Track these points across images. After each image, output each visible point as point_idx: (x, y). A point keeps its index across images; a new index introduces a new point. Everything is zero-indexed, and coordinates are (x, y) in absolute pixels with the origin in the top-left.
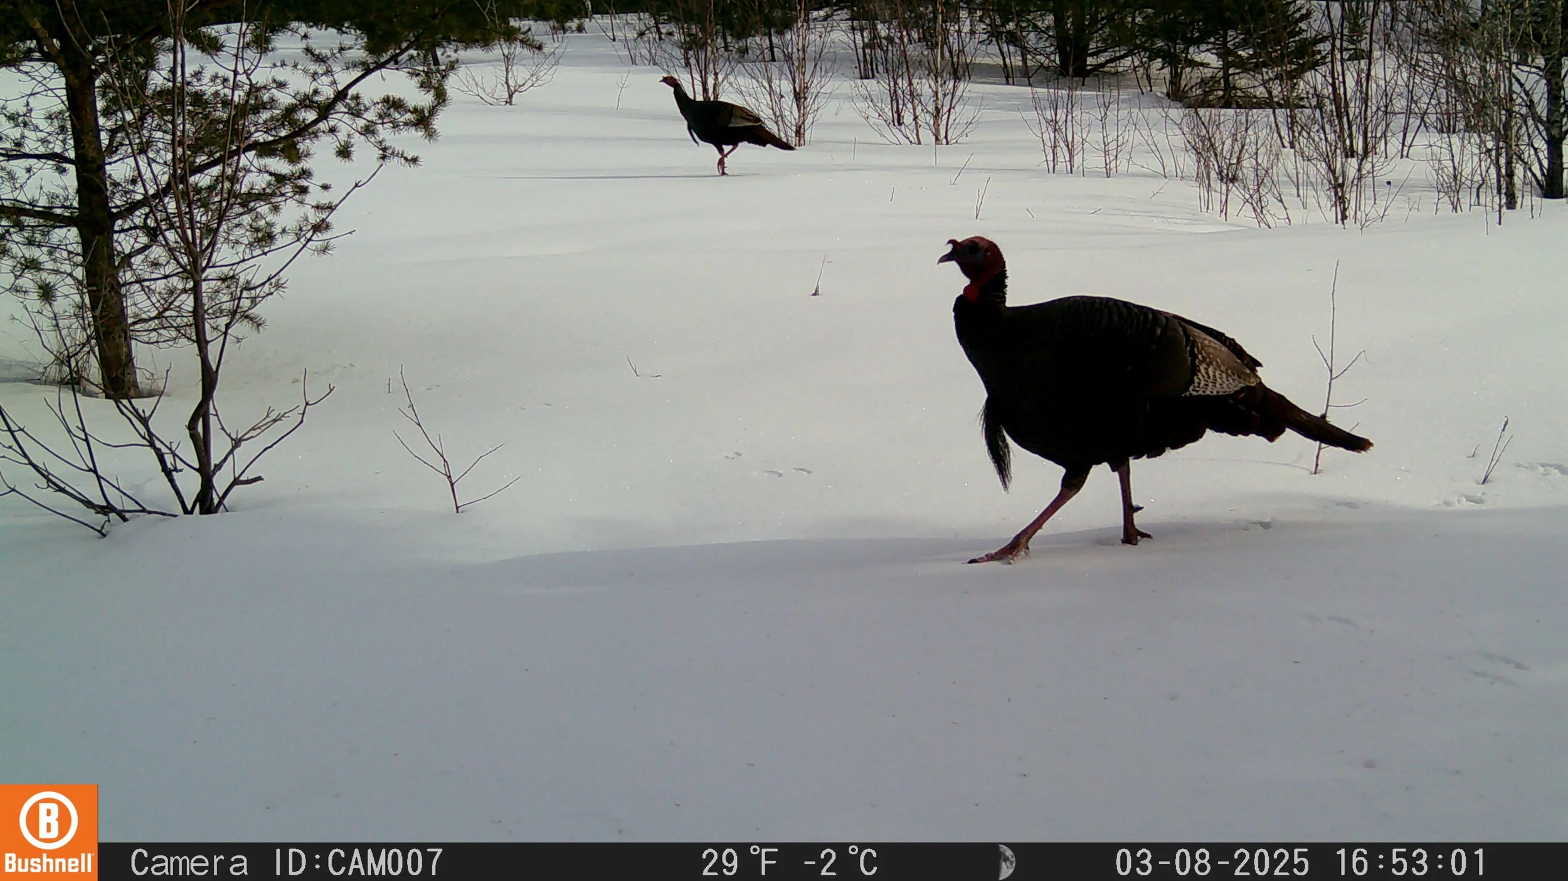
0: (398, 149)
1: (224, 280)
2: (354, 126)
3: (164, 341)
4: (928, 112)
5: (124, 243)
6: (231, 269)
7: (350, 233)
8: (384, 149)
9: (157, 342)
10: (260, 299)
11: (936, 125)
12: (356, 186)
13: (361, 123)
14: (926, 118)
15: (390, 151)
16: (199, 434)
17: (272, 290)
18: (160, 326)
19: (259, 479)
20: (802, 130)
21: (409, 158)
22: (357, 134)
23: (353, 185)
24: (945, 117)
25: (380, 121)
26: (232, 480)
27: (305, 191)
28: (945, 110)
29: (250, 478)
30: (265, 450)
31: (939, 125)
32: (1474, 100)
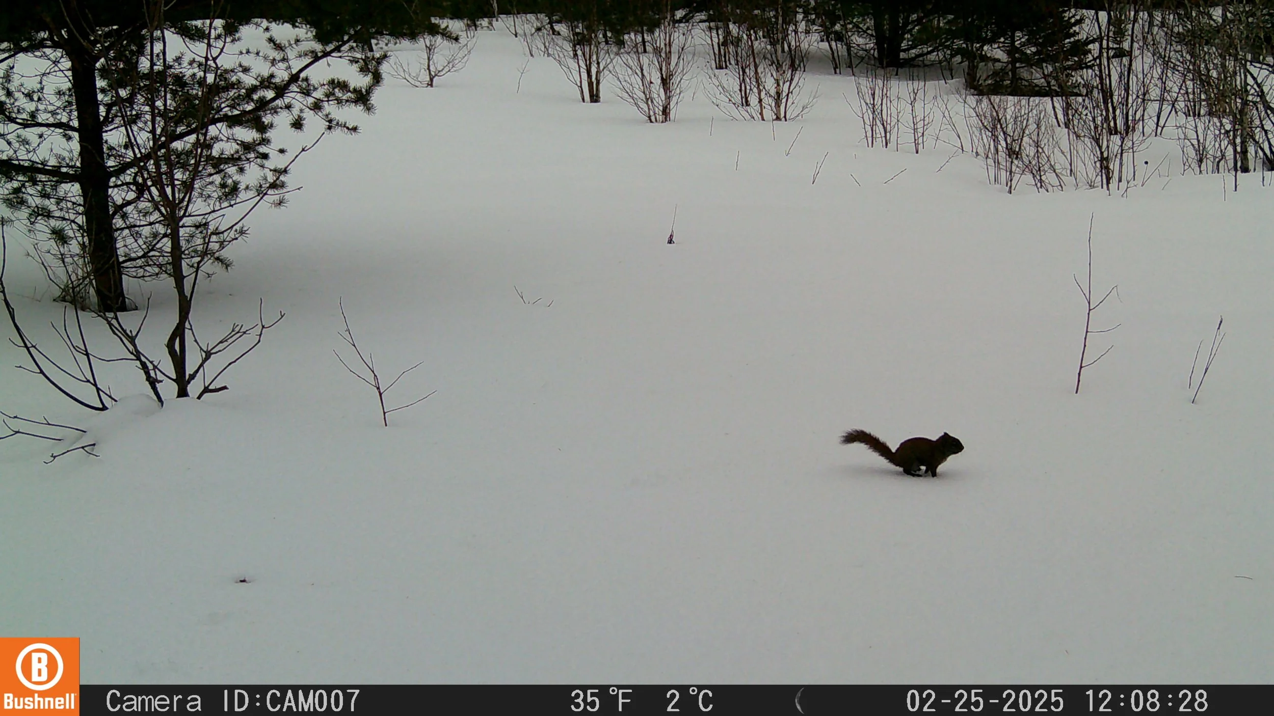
0: (342, 121)
1: (197, 227)
2: (305, 103)
3: (149, 276)
4: (771, 96)
5: (117, 195)
6: (204, 218)
7: (299, 189)
8: (330, 121)
9: (143, 276)
10: (227, 243)
11: (778, 105)
12: (303, 150)
13: (310, 100)
14: (768, 101)
15: (334, 123)
16: (176, 351)
17: (237, 236)
18: (146, 264)
19: (225, 388)
20: (668, 111)
21: (350, 127)
22: (307, 109)
23: (301, 150)
24: (784, 100)
25: (326, 99)
26: (203, 388)
27: (265, 156)
28: (784, 94)
29: (217, 387)
30: (230, 364)
31: (779, 107)
32: (1214, 90)
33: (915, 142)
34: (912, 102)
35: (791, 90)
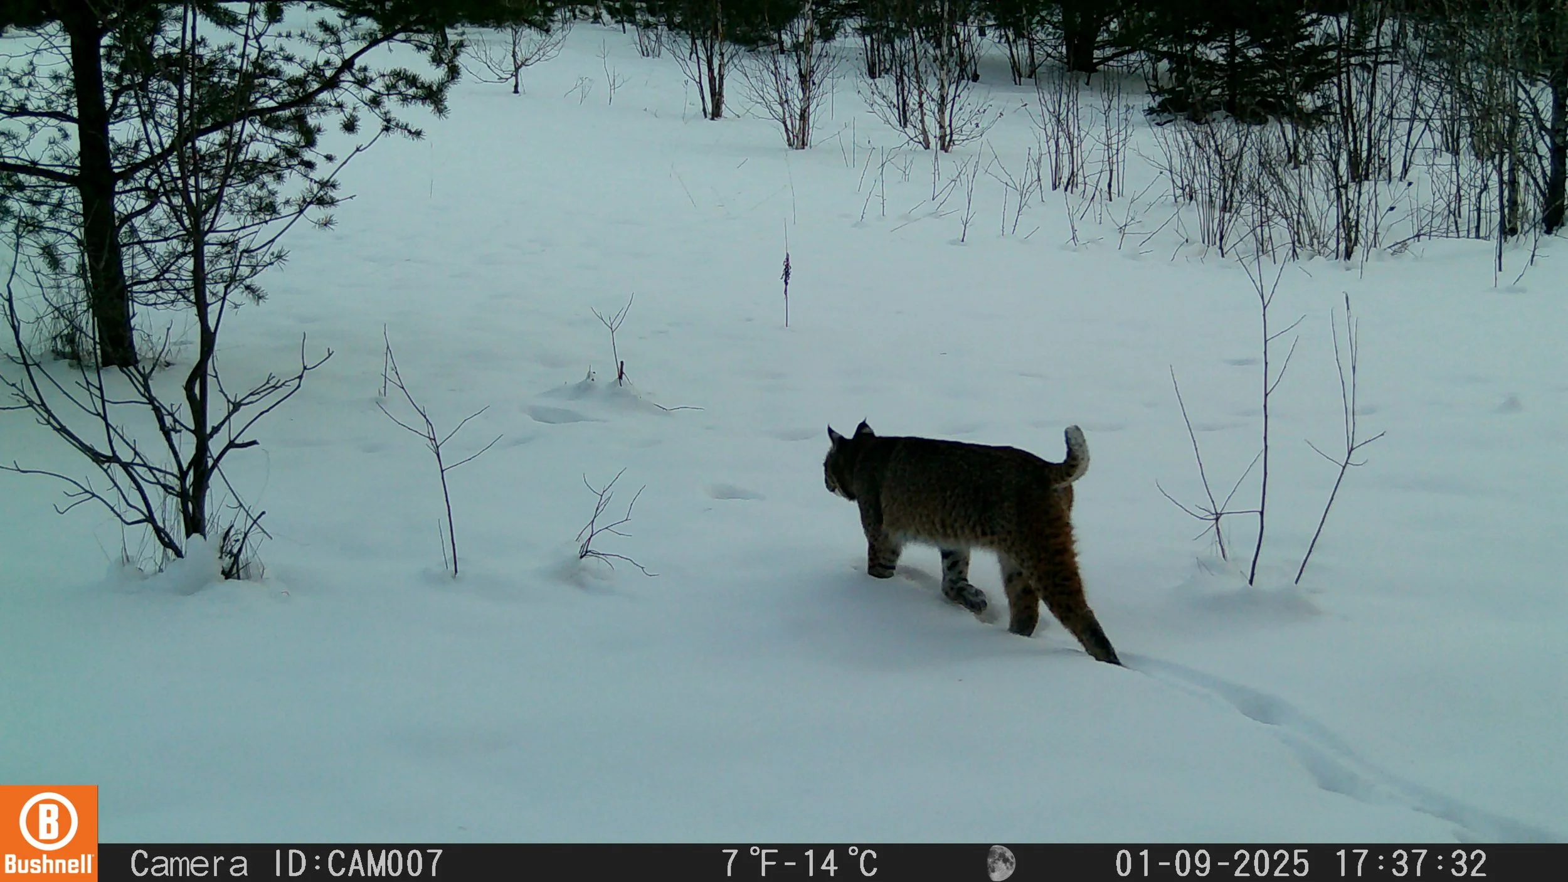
0: (403, 121)
1: (223, 245)
2: (359, 96)
3: (162, 304)
4: (933, 100)
5: (125, 203)
6: (232, 235)
7: (351, 197)
8: (388, 121)
9: (155, 304)
10: (261, 268)
11: (942, 111)
12: (358, 150)
13: (367, 94)
14: (931, 106)
15: (394, 123)
16: (196, 395)
17: (273, 260)
18: (159, 288)
19: (254, 443)
20: (806, 114)
21: (413, 131)
22: (362, 104)
23: (355, 149)
24: (949, 106)
25: (386, 92)
26: (227, 442)
27: (310, 165)
28: (950, 98)
29: (246, 441)
30: (262, 413)
31: (943, 113)
32: (1478, 105)
33: (1109, 161)
34: (1105, 111)
35: (957, 94)
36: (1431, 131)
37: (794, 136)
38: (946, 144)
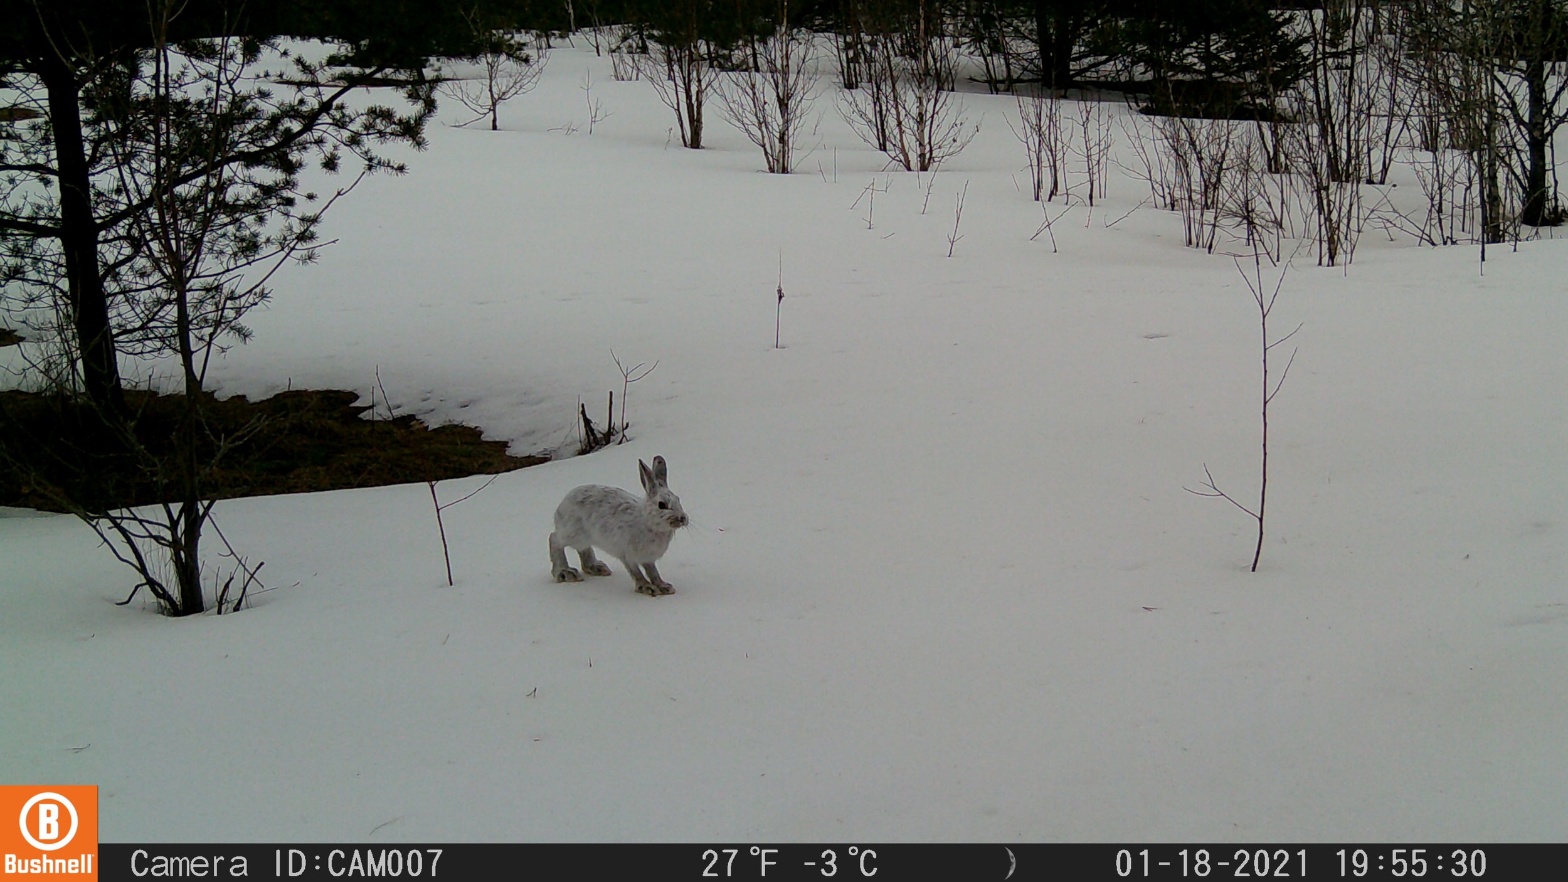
0: (384, 158)
1: (208, 290)
2: (339, 137)
3: (149, 352)
4: (911, 118)
5: (108, 253)
6: (216, 279)
7: (334, 242)
8: (370, 160)
9: (142, 353)
10: (245, 309)
11: (921, 128)
12: (339, 194)
13: (346, 134)
14: (910, 124)
15: (376, 161)
17: (257, 300)
18: (145, 337)
20: (786, 137)
21: (396, 166)
22: (342, 144)
23: (336, 193)
24: (928, 123)
25: (365, 132)
27: (290, 202)
28: (929, 115)
31: (923, 131)
32: (1456, 102)
33: (1089, 172)
34: (1084, 123)
35: (936, 111)
36: (1409, 130)
37: (773, 159)
38: (927, 161)
